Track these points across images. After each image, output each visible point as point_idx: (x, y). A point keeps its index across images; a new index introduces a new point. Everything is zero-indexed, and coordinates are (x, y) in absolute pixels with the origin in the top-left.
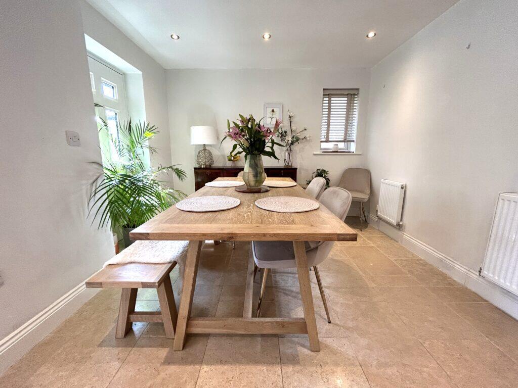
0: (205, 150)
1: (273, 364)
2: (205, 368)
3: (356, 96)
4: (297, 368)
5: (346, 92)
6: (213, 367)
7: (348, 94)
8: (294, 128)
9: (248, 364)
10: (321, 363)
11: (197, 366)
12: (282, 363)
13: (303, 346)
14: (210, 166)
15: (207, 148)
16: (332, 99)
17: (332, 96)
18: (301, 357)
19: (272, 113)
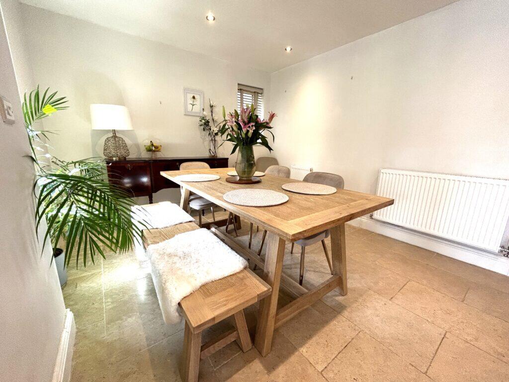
0: (115, 137)
1: (335, 317)
2: (303, 350)
3: (260, 95)
4: (349, 310)
5: (254, 90)
6: (307, 345)
7: (255, 92)
8: (215, 118)
9: (323, 327)
10: (355, 299)
11: (297, 353)
12: (339, 313)
13: (336, 296)
14: (125, 158)
15: (117, 135)
16: (244, 94)
17: (244, 92)
18: (343, 303)
19: (192, 100)
